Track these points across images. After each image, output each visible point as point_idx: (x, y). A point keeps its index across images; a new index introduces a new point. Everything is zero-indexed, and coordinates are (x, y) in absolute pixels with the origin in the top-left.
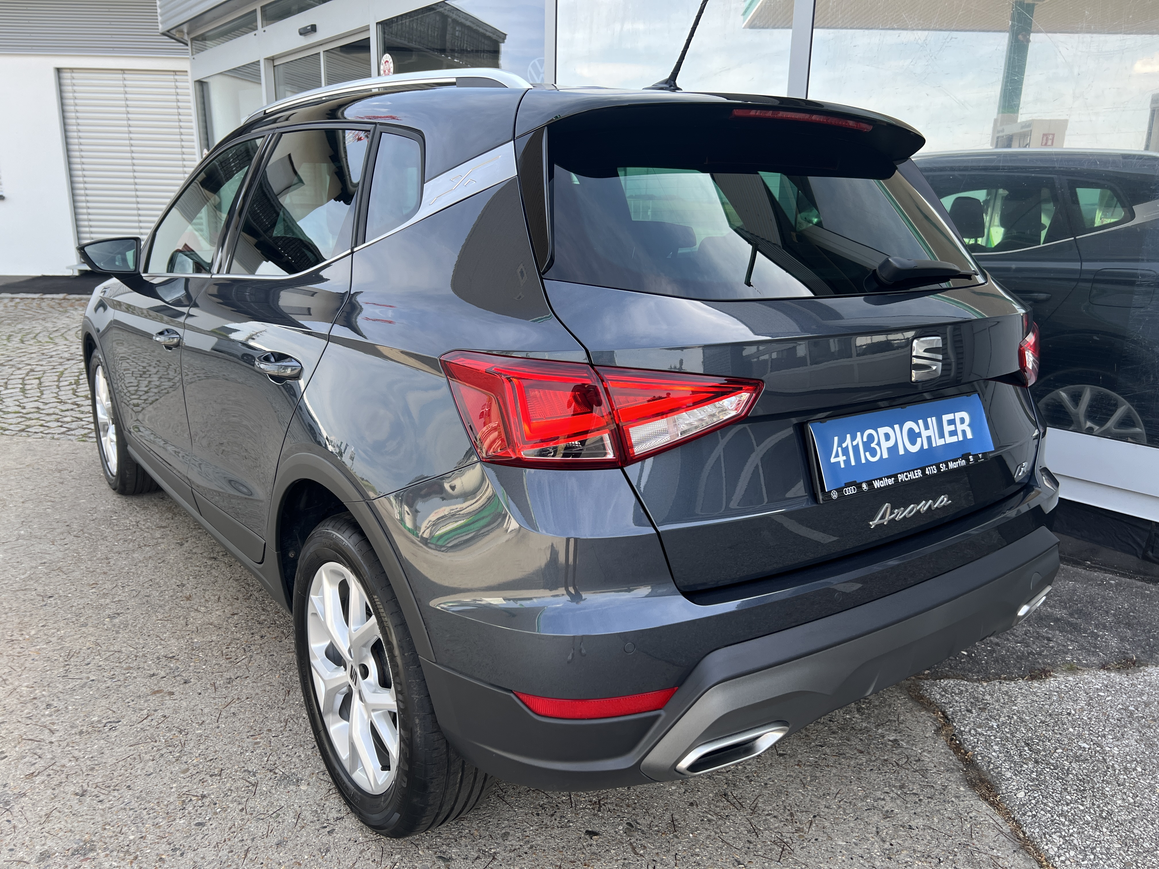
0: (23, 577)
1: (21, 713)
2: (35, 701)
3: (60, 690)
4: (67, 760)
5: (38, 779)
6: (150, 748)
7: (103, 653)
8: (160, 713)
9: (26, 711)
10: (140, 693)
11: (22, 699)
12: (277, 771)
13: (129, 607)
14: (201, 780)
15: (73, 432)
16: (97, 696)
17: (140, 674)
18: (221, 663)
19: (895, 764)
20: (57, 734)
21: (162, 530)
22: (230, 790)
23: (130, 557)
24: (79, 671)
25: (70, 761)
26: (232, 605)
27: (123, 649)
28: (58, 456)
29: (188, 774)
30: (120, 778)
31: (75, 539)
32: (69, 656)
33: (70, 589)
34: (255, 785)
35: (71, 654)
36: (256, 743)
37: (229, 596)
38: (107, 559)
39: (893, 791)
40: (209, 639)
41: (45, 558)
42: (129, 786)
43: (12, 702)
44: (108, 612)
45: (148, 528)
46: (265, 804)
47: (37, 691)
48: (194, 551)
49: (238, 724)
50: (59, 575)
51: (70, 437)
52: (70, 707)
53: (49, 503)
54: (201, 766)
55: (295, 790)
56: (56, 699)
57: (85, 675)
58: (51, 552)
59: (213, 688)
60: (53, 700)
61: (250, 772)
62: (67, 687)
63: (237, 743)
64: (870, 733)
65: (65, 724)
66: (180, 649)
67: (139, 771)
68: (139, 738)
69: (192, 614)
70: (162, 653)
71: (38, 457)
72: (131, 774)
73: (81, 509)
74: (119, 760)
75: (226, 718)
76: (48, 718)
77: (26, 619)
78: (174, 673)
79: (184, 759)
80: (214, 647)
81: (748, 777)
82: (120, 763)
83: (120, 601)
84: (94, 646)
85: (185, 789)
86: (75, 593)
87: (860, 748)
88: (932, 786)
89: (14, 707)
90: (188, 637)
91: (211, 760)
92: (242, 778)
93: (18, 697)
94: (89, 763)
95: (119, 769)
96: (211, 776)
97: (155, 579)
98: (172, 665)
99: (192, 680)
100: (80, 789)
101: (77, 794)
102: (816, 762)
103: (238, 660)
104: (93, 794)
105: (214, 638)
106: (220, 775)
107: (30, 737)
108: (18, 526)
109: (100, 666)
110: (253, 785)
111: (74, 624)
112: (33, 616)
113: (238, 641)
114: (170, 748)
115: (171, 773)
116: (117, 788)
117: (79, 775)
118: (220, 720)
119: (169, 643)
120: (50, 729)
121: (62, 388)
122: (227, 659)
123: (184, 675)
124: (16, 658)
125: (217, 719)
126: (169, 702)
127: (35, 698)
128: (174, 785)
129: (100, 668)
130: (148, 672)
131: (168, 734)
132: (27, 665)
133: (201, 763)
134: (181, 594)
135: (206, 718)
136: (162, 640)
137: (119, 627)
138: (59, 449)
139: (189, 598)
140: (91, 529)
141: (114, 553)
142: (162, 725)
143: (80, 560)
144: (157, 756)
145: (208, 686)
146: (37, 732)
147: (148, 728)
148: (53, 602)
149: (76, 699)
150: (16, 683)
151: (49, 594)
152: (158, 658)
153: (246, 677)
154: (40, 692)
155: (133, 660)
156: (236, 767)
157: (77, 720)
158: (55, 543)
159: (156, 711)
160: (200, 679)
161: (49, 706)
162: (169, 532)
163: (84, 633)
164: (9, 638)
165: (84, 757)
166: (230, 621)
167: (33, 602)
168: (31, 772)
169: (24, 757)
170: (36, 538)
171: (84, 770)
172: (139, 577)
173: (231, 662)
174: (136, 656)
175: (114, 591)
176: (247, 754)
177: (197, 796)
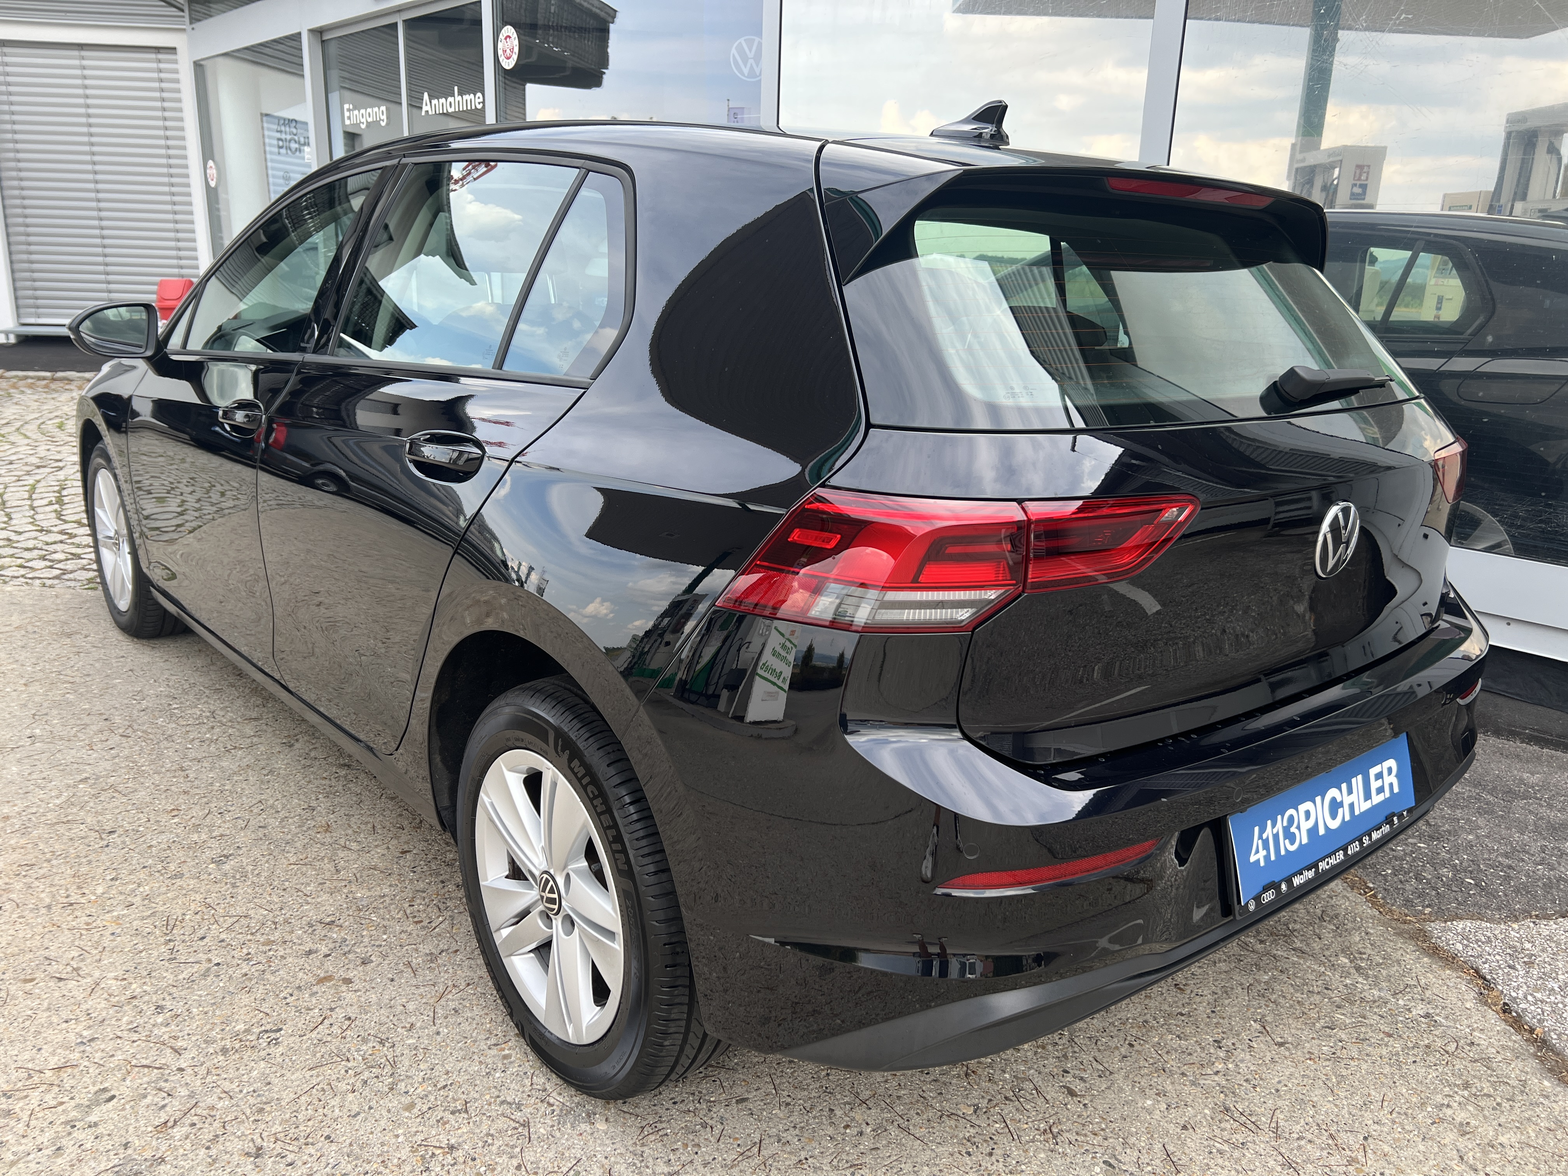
0: (58, 802)
1: (119, 1023)
2: (135, 1002)
3: (170, 982)
4: (215, 1097)
5: (178, 1132)
6: (343, 1072)
7: (221, 919)
8: (340, 1014)
9: (125, 1019)
10: (298, 981)
11: (114, 1000)
12: (552, 1101)
13: (240, 845)
14: (438, 1121)
15: (71, 576)
16: (231, 989)
17: (288, 951)
18: (409, 929)
19: (1442, 1052)
20: (187, 1055)
21: (255, 723)
22: (488, 1135)
23: (217, 765)
24: (192, 950)
25: (220, 1098)
26: (396, 837)
27: (251, 912)
28: (60, 613)
29: (415, 1111)
30: (310, 1123)
31: (124, 740)
32: (169, 925)
33: (139, 819)
34: (526, 1124)
35: (171, 923)
36: (505, 1057)
37: (388, 824)
38: (182, 769)
39: (1456, 1093)
40: (377, 892)
41: (85, 771)
42: (328, 1137)
43: (98, 1004)
44: (208, 853)
45: (230, 721)
46: (551, 1155)
47: (134, 986)
48: (313, 754)
49: (465, 1026)
50: (114, 797)
51: (69, 583)
52: (195, 1010)
53: (68, 685)
54: (432, 1098)
55: (589, 1131)
56: (167, 998)
57: (202, 957)
58: (91, 762)
59: (410, 970)
60: (164, 999)
61: (509, 1103)
62: (181, 977)
63: (476, 1057)
64: (1389, 1006)
65: (194, 1039)
66: (340, 909)
67: (337, 1111)
68: (319, 1055)
69: (341, 854)
70: (313, 915)
71: (30, 615)
72: (325, 1115)
73: (119, 693)
74: (299, 1093)
75: (446, 1018)
76: (164, 1029)
77: (84, 869)
78: (341, 948)
79: (402, 1086)
80: (390, 904)
81: (1247, 1080)
82: (303, 1098)
83: (222, 835)
84: (205, 910)
85: (420, 1137)
86: (148, 825)
87: (1387, 1030)
88: (1507, 1083)
89: (104, 1014)
90: (345, 891)
91: (445, 1087)
92: (503, 1115)
93: (105, 996)
94: (252, 1101)
95: (303, 1108)
96: (453, 1113)
97: (266, 800)
98: (335, 936)
99: (373, 958)
100: (251, 1144)
101: (248, 1154)
102: (1334, 1053)
103: (434, 925)
104: (275, 1152)
105: (386, 891)
106: (466, 1111)
107: (144, 1062)
108: (28, 721)
109: (223, 941)
110: (524, 1126)
111: (162, 875)
112: (94, 864)
113: (424, 895)
114: (374, 1070)
115: (389, 1111)
116: (310, 1140)
117: (243, 1122)
118: (437, 1022)
119: (319, 900)
120: (172, 1048)
121: (39, 510)
122: (417, 923)
123: (358, 950)
124: (84, 932)
125: (432, 1019)
126: (350, 997)
127: (134, 997)
128: (400, 1131)
129: (224, 944)
130: (301, 947)
131: (365, 1048)
132: (106, 942)
133: (430, 1092)
134: (314, 823)
135: (414, 1018)
136: (306, 895)
137: (234, 877)
138: (58, 601)
139: (328, 828)
140: (144, 724)
141: (191, 761)
142: (348, 1032)
143: (141, 773)
144: (359, 1084)
145: (401, 966)
146: (152, 1053)
147: (329, 1039)
148: (119, 842)
149: (200, 996)
150: (97, 974)
151: (108, 828)
152: (310, 925)
153: (456, 951)
154: (141, 987)
155: (271, 929)
156: (488, 1097)
157: (211, 1029)
158: (94, 748)
159: (332, 1010)
160: (385, 956)
161: (159, 1009)
162: (265, 727)
163: (181, 887)
164: (65, 900)
165: (241, 1091)
166: (402, 862)
167: (86, 841)
168: (162, 1120)
169: (145, 1097)
170: (62, 739)
171: (248, 1112)
172: (241, 798)
173: (423, 928)
174: (275, 923)
175: (208, 820)
176: (497, 1075)
177: (442, 1148)
